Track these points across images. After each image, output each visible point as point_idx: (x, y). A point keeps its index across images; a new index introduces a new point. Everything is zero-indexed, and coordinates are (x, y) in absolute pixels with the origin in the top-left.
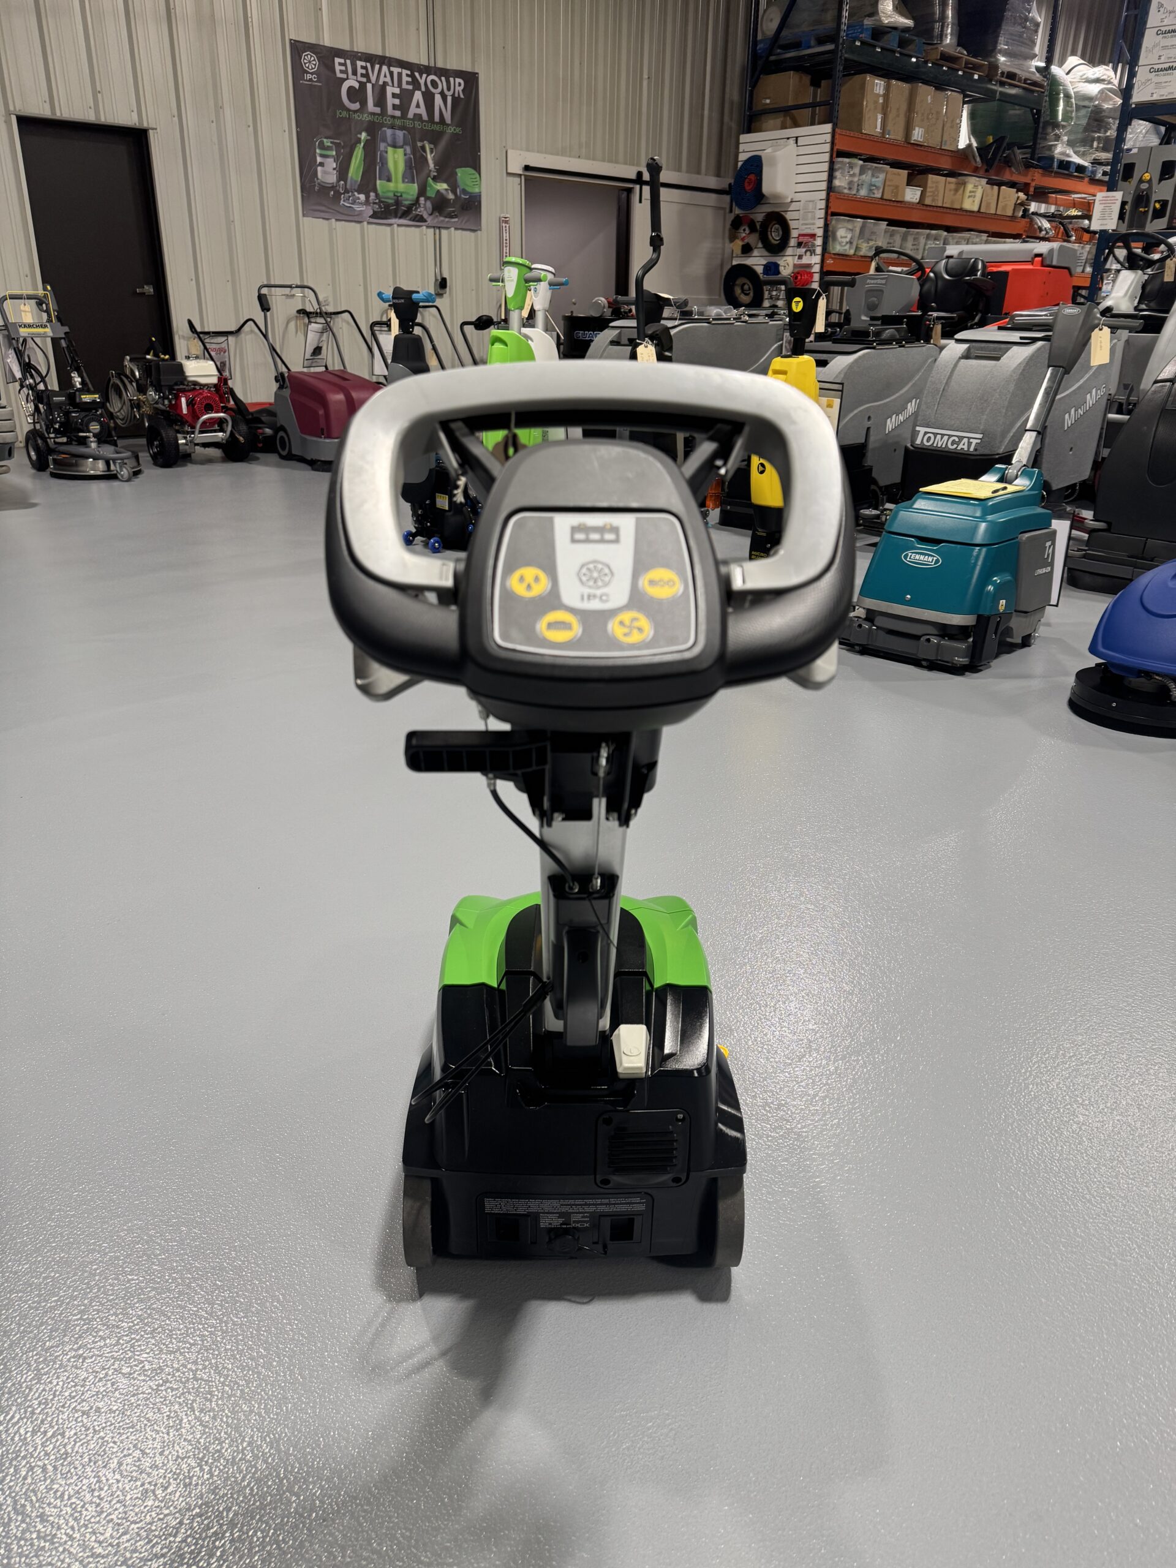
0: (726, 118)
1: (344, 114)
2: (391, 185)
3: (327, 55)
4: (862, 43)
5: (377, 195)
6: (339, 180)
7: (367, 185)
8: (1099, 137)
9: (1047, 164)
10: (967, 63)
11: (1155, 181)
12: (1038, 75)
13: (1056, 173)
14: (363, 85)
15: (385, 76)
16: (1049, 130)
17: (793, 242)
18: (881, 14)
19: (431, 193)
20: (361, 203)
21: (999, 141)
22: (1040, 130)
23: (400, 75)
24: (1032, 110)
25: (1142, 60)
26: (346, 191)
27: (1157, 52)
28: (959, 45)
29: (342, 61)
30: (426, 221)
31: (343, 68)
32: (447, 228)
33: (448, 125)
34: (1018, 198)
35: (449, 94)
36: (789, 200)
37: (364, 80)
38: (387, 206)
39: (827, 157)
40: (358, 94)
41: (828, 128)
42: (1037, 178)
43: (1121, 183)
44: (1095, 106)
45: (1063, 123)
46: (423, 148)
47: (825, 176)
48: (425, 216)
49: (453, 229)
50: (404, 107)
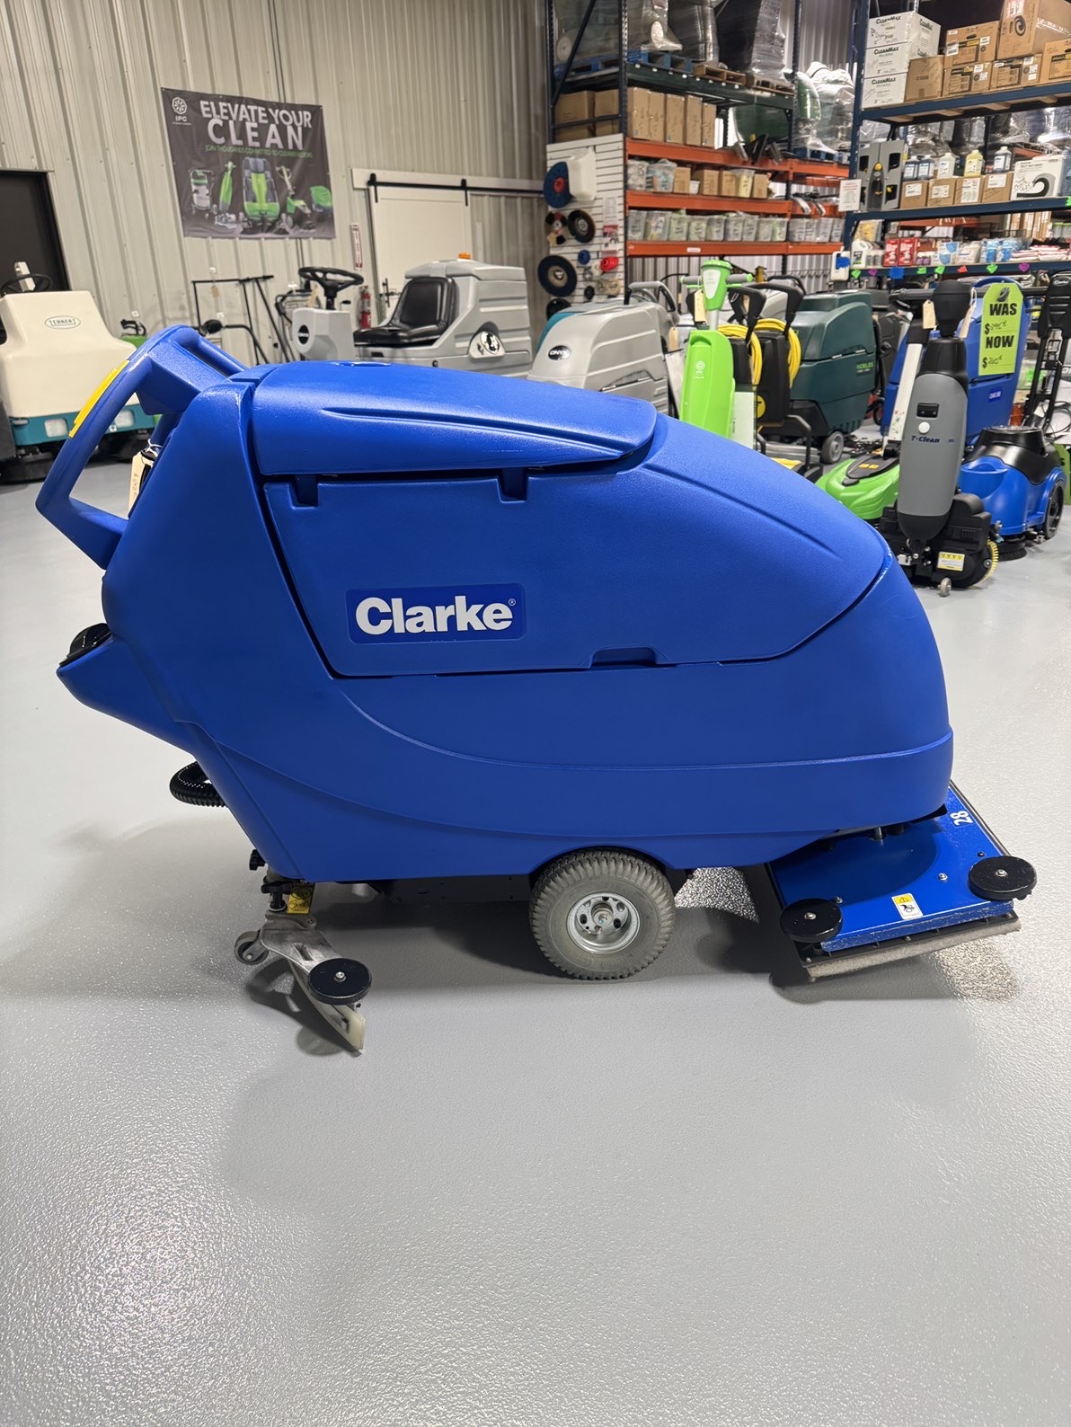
0: (533, 131)
1: (212, 148)
2: (257, 205)
3: (193, 99)
4: (642, 65)
5: (246, 215)
6: (212, 204)
7: (236, 206)
8: (842, 129)
9: (801, 154)
10: (728, 75)
11: (885, 169)
12: (787, 81)
13: (810, 161)
14: (226, 123)
15: (244, 114)
17: (598, 233)
18: (654, 41)
19: (291, 210)
20: (232, 223)
21: (760, 139)
22: (794, 127)
23: (256, 111)
24: (785, 110)
25: (867, 73)
26: (219, 213)
27: (877, 67)
28: (720, 61)
29: (207, 103)
30: (288, 233)
31: (208, 109)
32: (307, 238)
33: (300, 151)
35: (299, 125)
36: (593, 198)
37: (227, 118)
38: (255, 223)
39: (621, 161)
40: (221, 131)
41: (620, 137)
42: (794, 166)
43: (859, 173)
44: (837, 103)
45: (812, 120)
46: (281, 172)
47: (621, 177)
48: (288, 229)
49: (311, 239)
50: (261, 138)
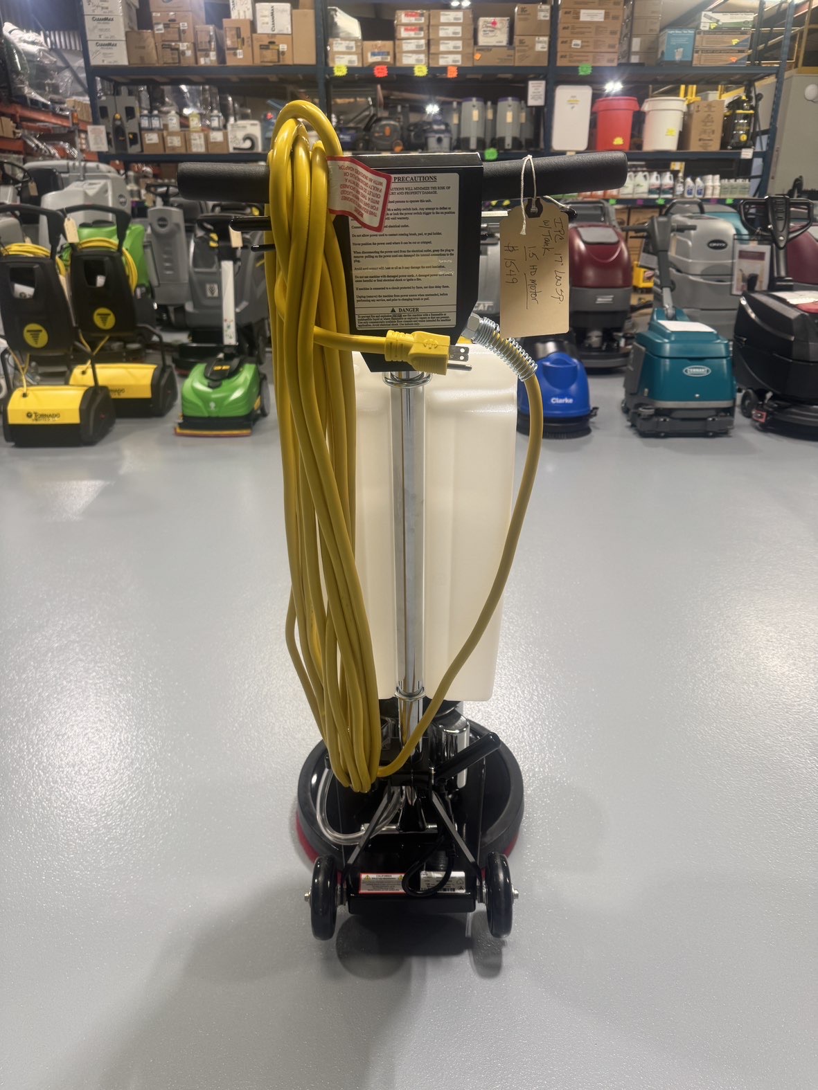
9: (22, 101)
11: (124, 118)
13: (31, 107)
16: (14, 76)
25: (89, 37)
27: (97, 33)
34: (12, 125)
42: (20, 111)
44: (38, 61)
45: (23, 72)
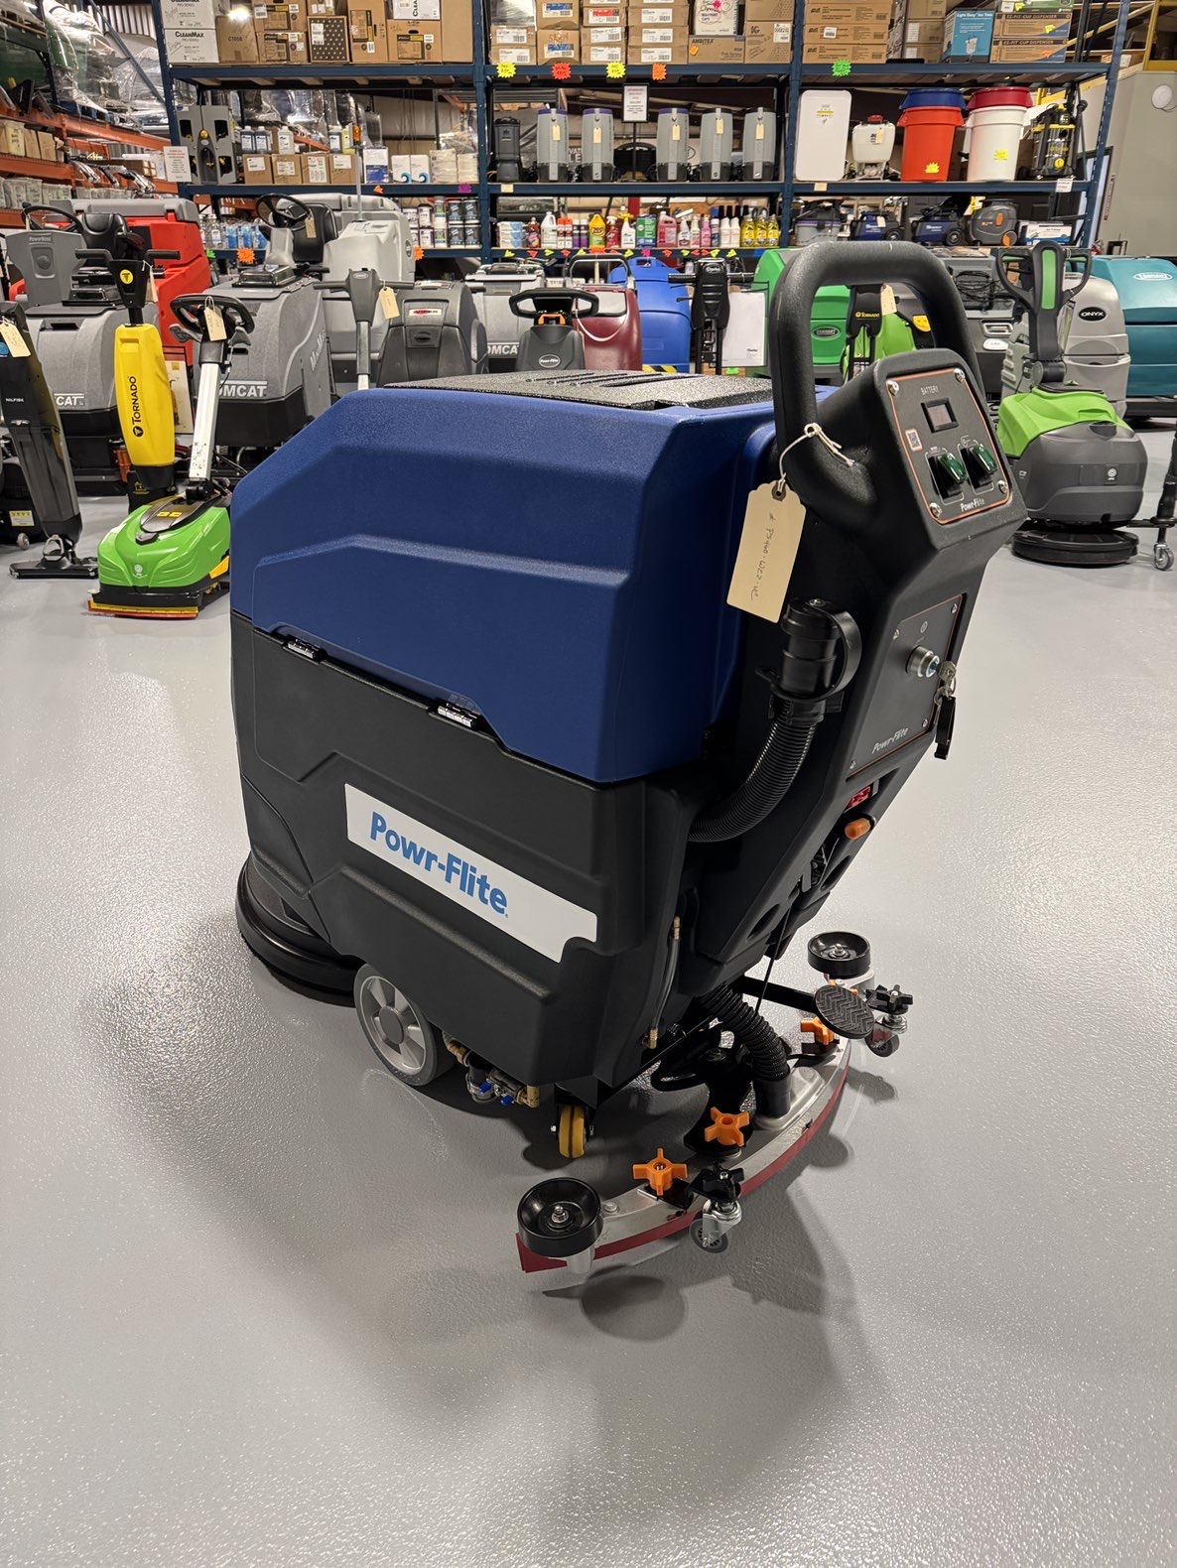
8: (104, 84)
9: (70, 109)
11: (214, 137)
12: (34, 17)
13: (82, 118)
16: (61, 74)
21: (26, 85)
22: (53, 75)
24: (38, 52)
25: (167, 23)
27: (177, 18)
34: (56, 143)
42: (67, 123)
43: (182, 139)
44: (90, 52)
45: (69, 68)
